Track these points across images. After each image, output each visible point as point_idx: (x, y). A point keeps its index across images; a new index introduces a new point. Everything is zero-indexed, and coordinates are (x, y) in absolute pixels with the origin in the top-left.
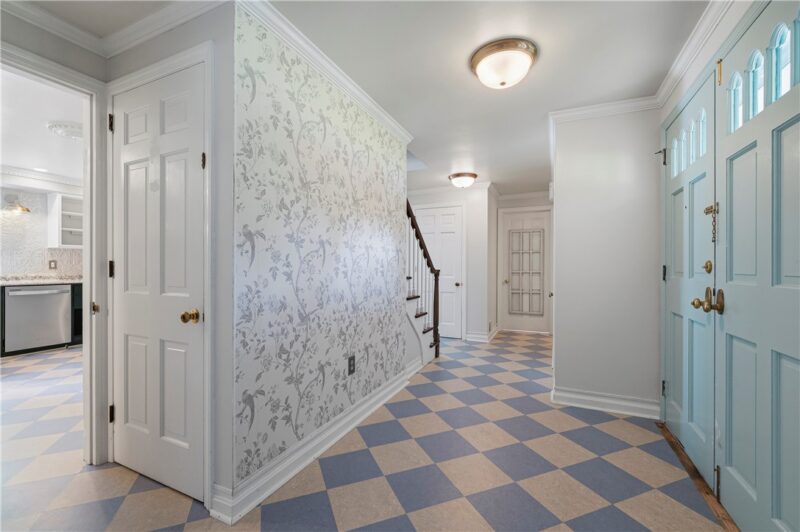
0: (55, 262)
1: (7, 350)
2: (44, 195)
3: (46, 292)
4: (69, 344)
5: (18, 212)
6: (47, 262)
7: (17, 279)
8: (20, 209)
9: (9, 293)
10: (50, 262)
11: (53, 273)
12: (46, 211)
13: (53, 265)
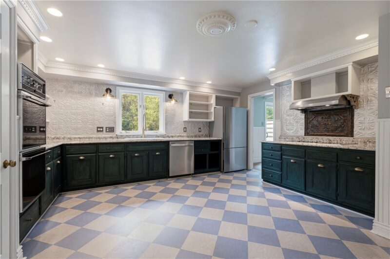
0: (186, 128)
1: (170, 175)
2: (181, 93)
3: (184, 145)
4: (193, 174)
5: (173, 102)
6: (183, 128)
7: (172, 137)
8: (174, 100)
9: (172, 145)
10: (184, 128)
11: (185, 134)
12: (182, 102)
13: (185, 129)
